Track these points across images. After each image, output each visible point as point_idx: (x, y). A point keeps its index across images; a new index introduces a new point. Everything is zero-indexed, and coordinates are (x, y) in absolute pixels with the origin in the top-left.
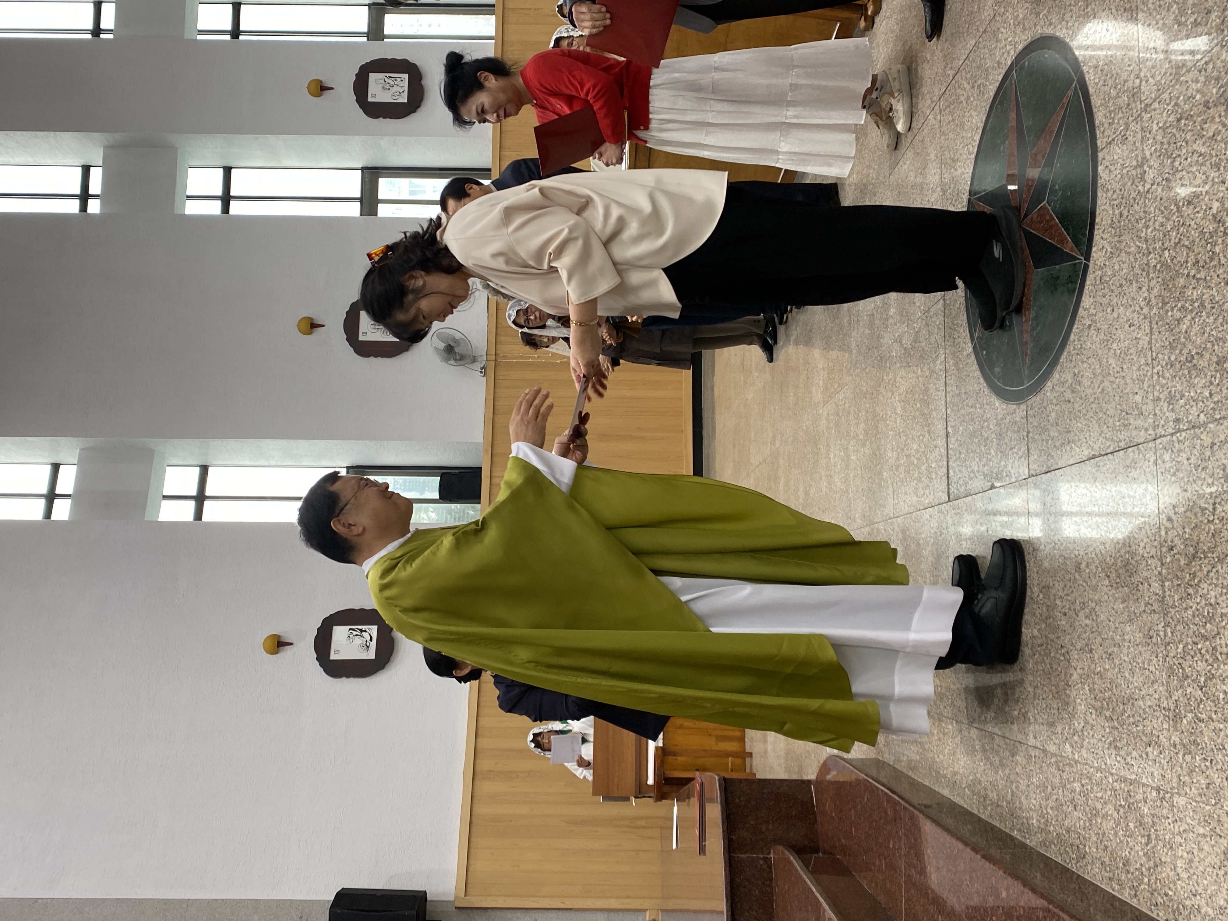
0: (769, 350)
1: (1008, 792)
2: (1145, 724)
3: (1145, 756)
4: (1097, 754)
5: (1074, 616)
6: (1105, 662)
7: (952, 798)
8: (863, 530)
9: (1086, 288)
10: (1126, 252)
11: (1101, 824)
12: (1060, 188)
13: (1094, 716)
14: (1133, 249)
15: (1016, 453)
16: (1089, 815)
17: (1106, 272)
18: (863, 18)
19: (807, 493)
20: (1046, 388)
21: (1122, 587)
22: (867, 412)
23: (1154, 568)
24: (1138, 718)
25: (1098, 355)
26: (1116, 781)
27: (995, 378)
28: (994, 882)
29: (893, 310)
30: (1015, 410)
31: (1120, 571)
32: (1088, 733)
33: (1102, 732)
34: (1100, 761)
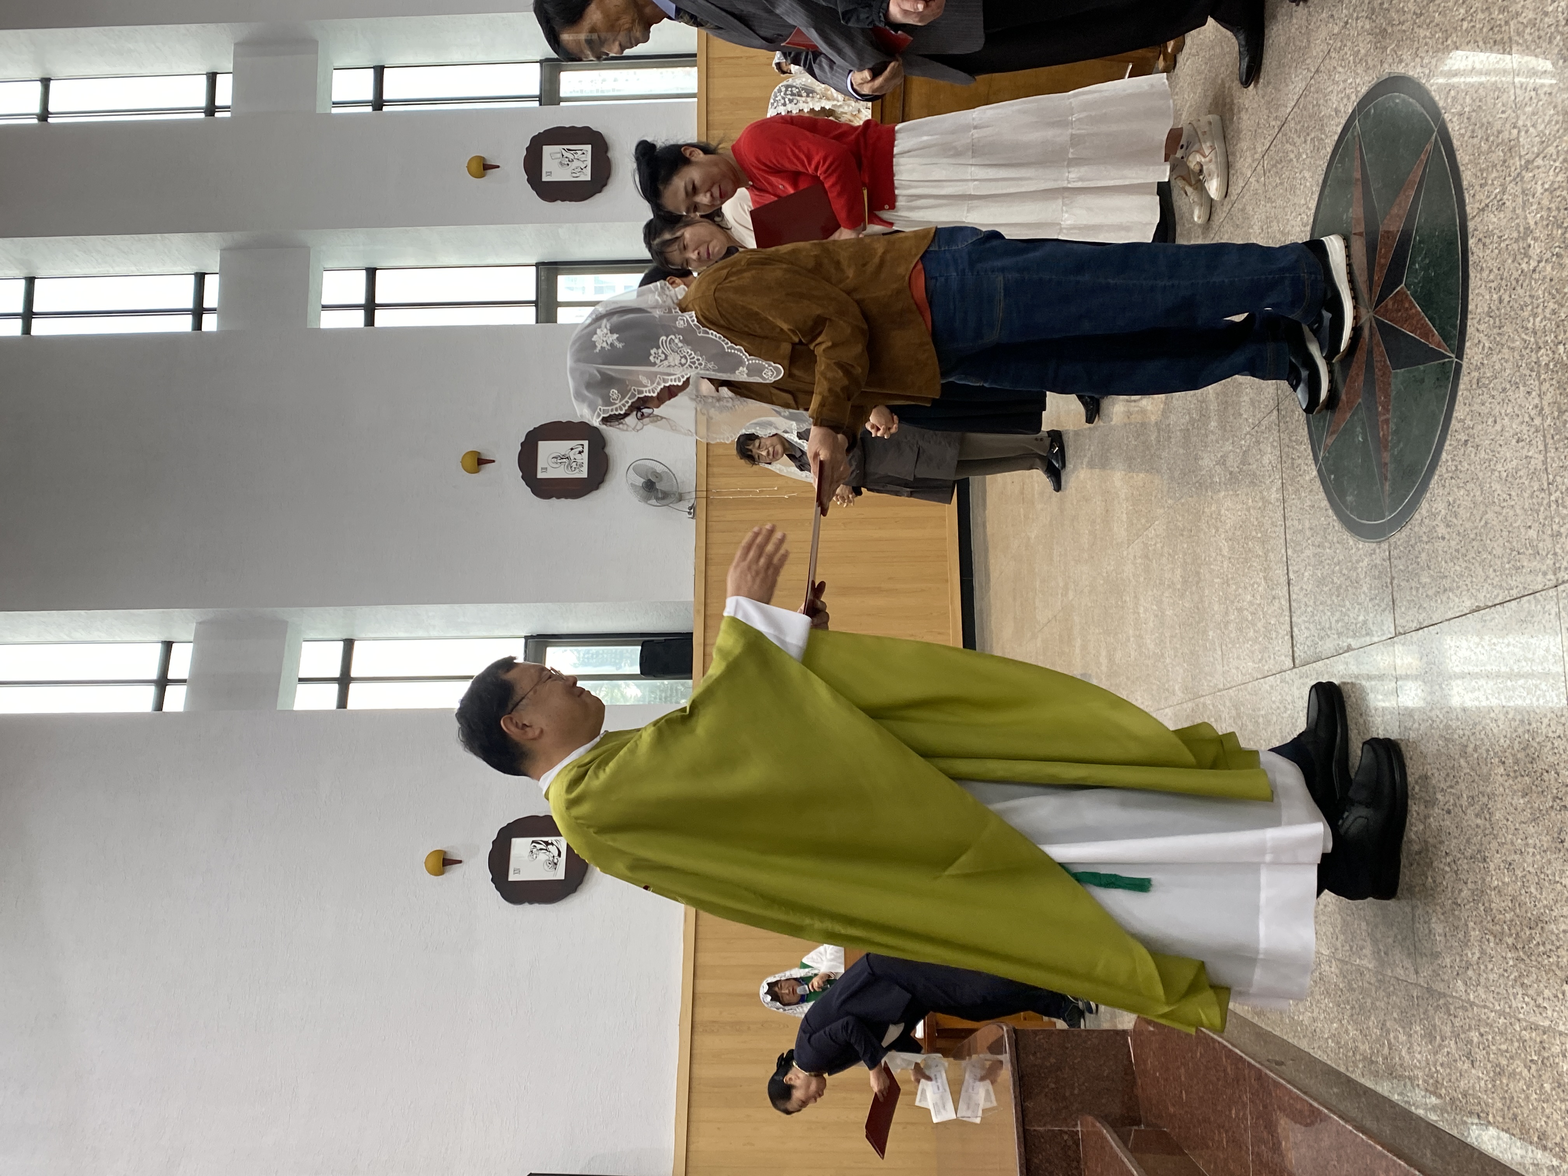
0: (1056, 475)
1: (1384, 1044)
2: (1560, 954)
3: (1560, 996)
4: (1498, 993)
5: (1461, 813)
6: (1504, 874)
7: (1311, 1052)
8: (1185, 706)
9: (1460, 393)
10: (1509, 347)
11: (1507, 1085)
12: (1420, 267)
13: (1492, 944)
14: (1518, 343)
15: (1378, 605)
16: (1492, 1074)
17: (1484, 373)
18: (1162, 56)
19: (1111, 659)
20: (1412, 521)
21: (1522, 776)
22: (1185, 554)
23: (1562, 752)
24: (1550, 947)
25: (1478, 479)
26: (1525, 1030)
27: (1347, 508)
28: (1369, 1162)
29: (1213, 424)
30: (1374, 550)
31: (1519, 756)
32: (1486, 966)
33: (1504, 965)
34: (1502, 1003)
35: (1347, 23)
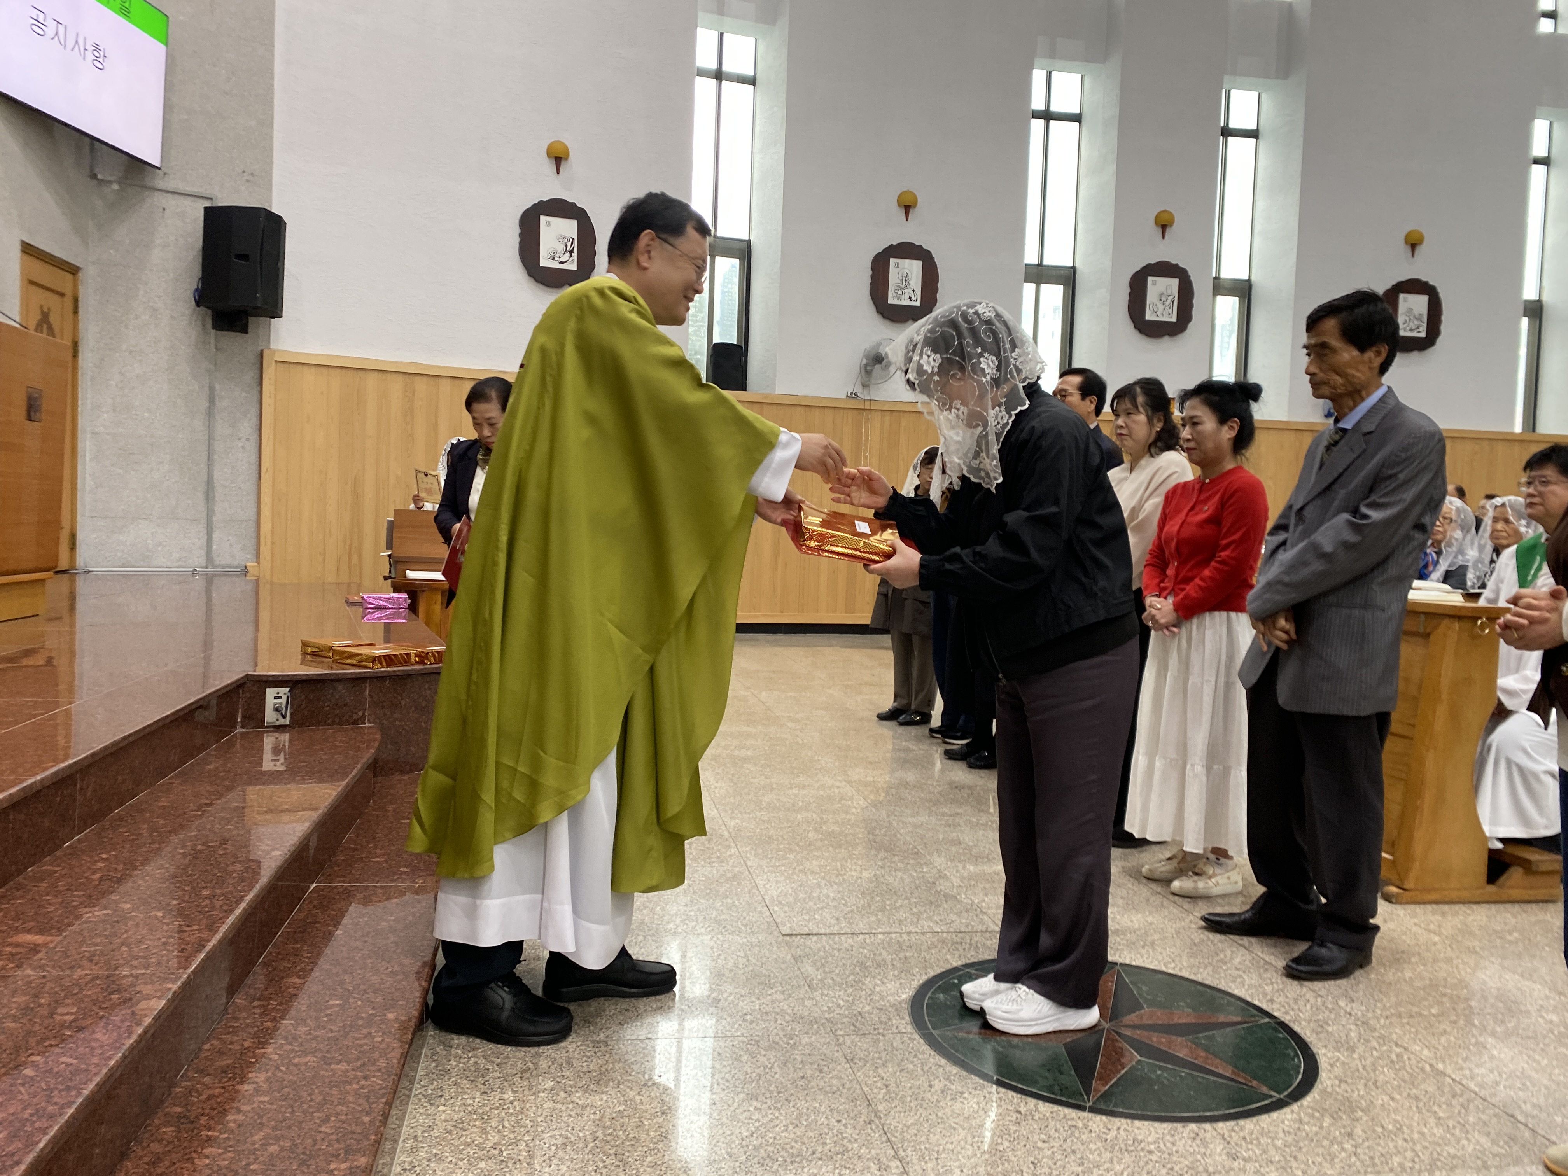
0: (891, 716)
4: (552, 1121)
6: (656, 1131)
8: (723, 828)
9: (1060, 1108)
10: (1112, 1159)
11: (475, 1126)
12: (1158, 1076)
13: (592, 1117)
16: (480, 1111)
17: (1084, 1133)
19: (746, 760)
20: (937, 1057)
21: (745, 1152)
22: (854, 835)
26: (527, 1145)
27: (933, 993)
29: (972, 868)
30: (903, 1018)
31: (762, 1151)
32: (572, 1110)
33: (577, 1128)
34: (545, 1124)
35: (1350, 1014)
